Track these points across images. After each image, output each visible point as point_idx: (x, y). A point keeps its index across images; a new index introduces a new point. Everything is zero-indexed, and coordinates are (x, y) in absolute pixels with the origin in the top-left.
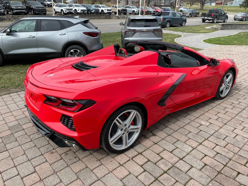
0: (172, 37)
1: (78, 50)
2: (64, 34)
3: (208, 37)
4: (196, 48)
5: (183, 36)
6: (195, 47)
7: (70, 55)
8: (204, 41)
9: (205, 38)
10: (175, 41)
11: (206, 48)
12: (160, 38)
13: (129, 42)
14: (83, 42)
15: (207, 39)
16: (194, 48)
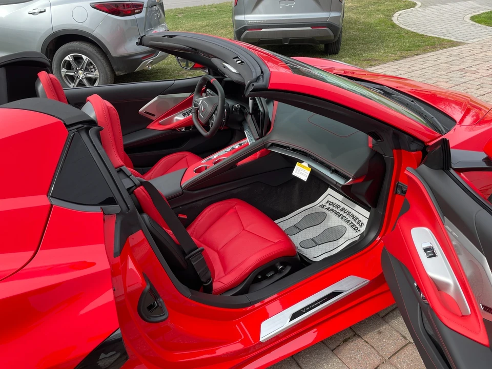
0: (389, 8)
1: (84, 57)
2: (40, 12)
3: (487, 7)
4: (445, 38)
5: (419, 4)
6: (442, 37)
7: (65, 70)
8: (472, 18)
9: (478, 11)
10: (393, 19)
11: (475, 40)
12: (333, 14)
13: (245, 29)
14: (94, 34)
15: (482, 12)
16: (439, 38)
